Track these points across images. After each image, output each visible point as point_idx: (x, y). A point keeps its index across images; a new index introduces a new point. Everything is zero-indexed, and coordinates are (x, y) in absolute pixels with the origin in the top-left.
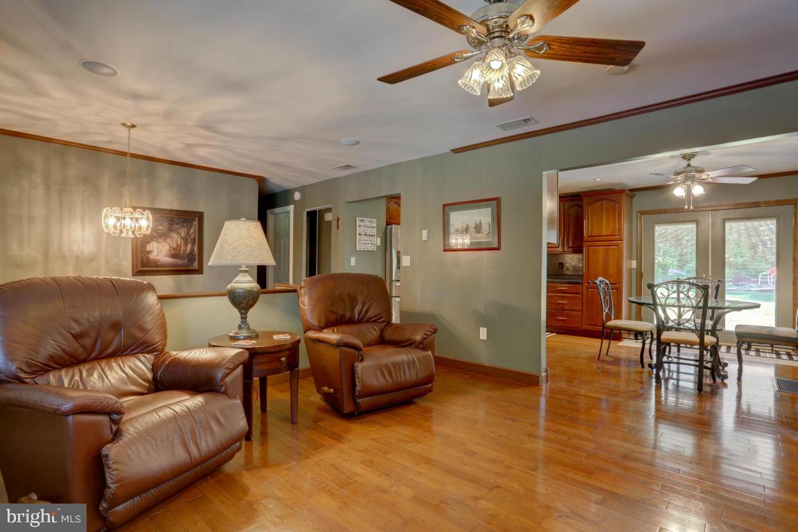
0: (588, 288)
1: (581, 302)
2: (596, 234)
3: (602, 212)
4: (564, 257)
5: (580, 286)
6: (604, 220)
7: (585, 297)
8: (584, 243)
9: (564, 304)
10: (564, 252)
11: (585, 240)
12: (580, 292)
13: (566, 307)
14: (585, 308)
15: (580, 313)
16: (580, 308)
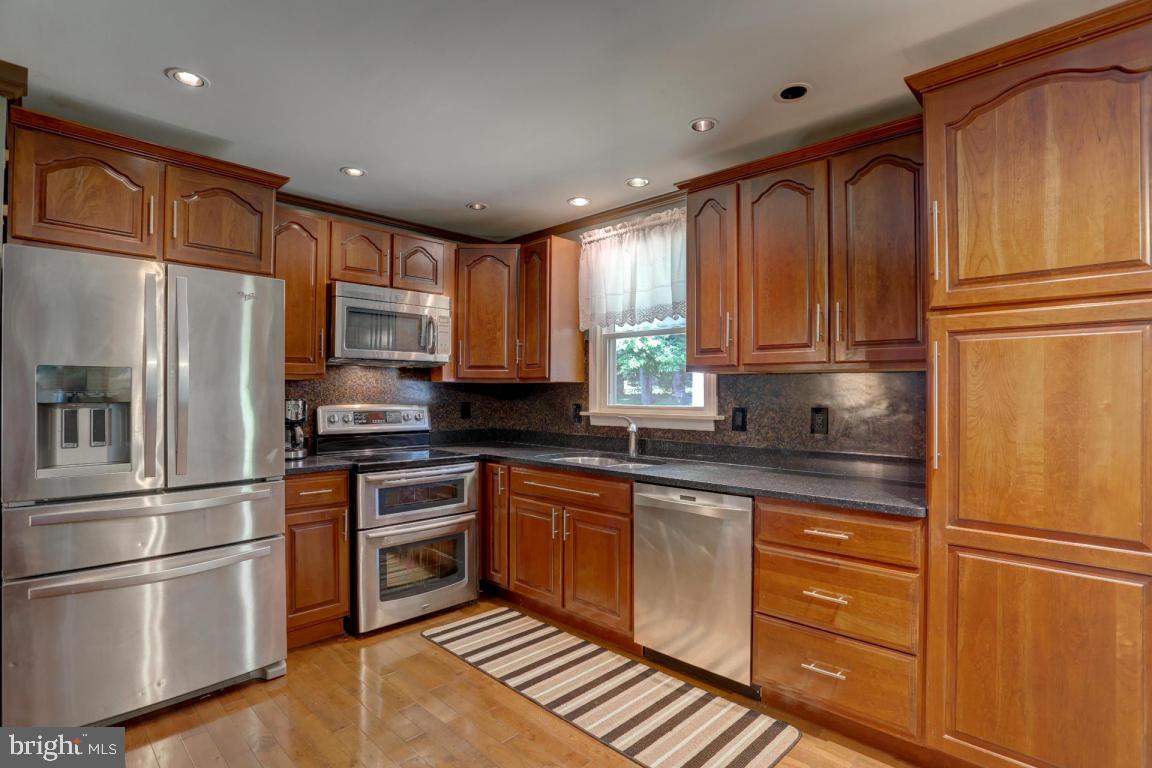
0: (953, 547)
1: (918, 609)
2: (1002, 271)
3: (1038, 148)
4: (831, 383)
5: (915, 530)
6: (1053, 186)
7: (940, 588)
8: (932, 317)
9: (838, 606)
10: (832, 367)
11: (937, 300)
12: (918, 562)
13: (842, 622)
14: (939, 644)
15: (913, 665)
16: (912, 638)
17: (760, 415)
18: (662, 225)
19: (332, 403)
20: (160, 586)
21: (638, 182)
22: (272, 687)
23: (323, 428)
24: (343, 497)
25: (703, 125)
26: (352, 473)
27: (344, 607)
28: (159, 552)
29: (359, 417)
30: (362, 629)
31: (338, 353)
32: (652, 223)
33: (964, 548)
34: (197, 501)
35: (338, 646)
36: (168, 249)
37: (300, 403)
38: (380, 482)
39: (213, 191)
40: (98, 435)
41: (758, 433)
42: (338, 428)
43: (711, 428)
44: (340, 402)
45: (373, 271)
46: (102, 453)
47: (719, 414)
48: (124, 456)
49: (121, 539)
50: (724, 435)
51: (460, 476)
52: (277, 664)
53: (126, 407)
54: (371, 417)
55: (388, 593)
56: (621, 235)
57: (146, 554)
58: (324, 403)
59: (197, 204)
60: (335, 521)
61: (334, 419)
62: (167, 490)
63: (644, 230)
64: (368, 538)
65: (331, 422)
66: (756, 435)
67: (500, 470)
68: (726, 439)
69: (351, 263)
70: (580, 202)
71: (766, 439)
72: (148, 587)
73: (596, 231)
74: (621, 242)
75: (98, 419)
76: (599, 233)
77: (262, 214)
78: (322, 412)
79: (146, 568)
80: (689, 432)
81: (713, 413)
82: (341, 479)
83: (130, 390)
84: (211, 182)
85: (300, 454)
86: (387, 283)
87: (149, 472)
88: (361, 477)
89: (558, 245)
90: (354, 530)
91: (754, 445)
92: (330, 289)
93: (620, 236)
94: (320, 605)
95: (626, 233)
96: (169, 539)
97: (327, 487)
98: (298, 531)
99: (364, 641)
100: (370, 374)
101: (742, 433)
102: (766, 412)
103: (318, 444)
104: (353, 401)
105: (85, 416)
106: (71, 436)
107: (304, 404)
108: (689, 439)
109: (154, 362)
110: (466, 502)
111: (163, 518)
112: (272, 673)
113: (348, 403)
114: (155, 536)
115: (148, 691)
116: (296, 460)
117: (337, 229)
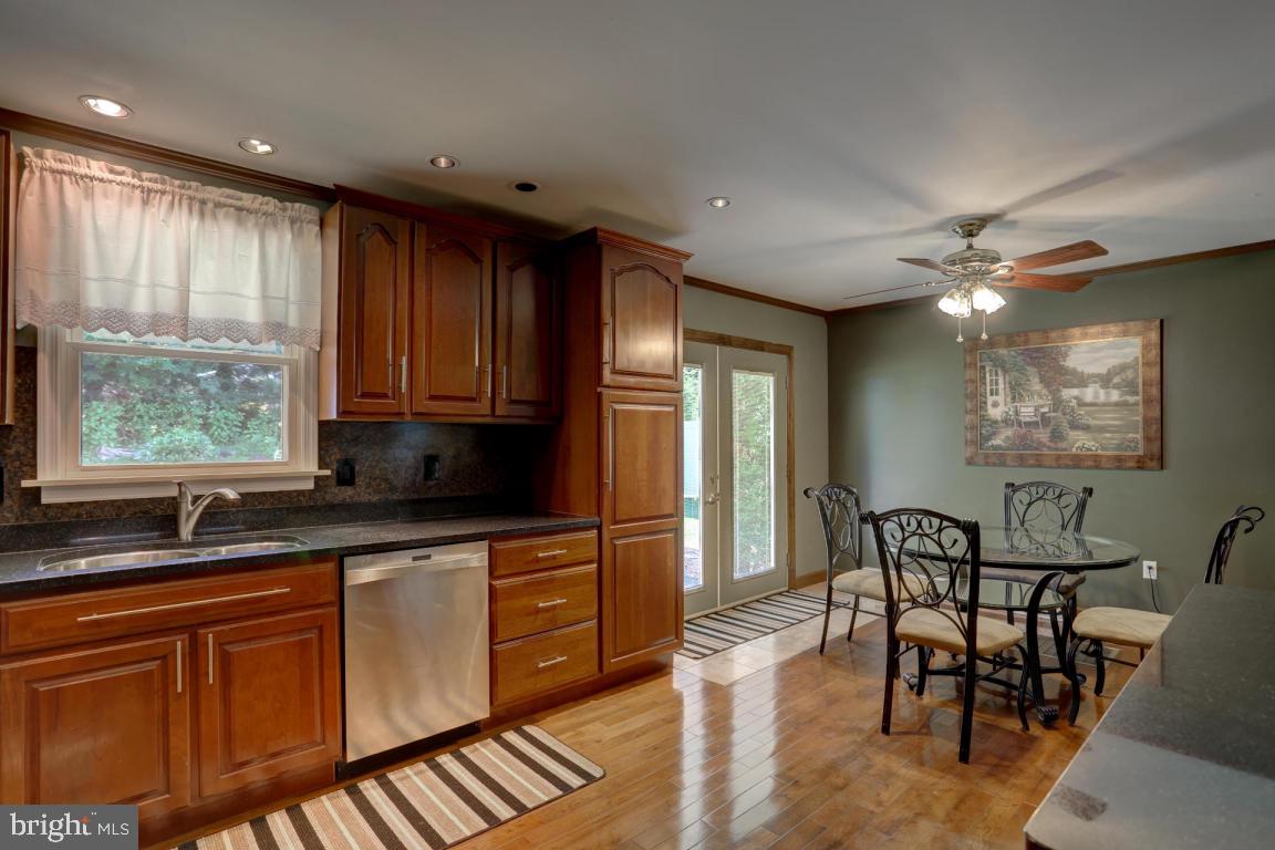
17: (370, 466)
18: (240, 209)
32: (222, 200)
41: (369, 485)
43: (310, 485)
47: (320, 468)
50: (326, 493)
56: (150, 191)
63: (203, 202)
66: (367, 488)
68: (328, 497)
71: (378, 492)
74: (150, 202)
76: (97, 167)
80: (272, 494)
81: (312, 468)
91: (365, 498)
95: (163, 193)
101: (349, 488)
102: (378, 462)
108: (272, 504)
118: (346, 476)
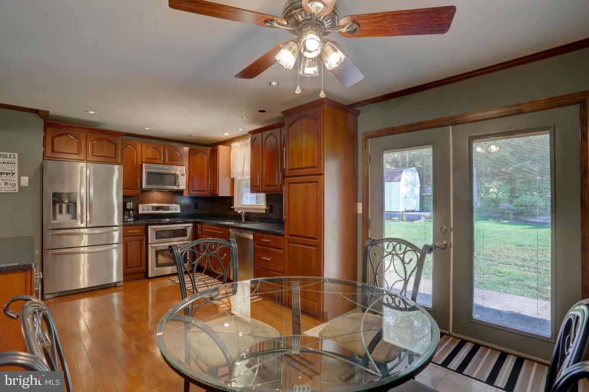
2: (297, 167)
17: (276, 207)
19: (145, 203)
20: (86, 254)
21: (241, 130)
22: (118, 288)
23: (140, 212)
24: (143, 233)
25: (245, 118)
26: (147, 225)
27: (143, 268)
28: (86, 245)
29: (153, 208)
30: (150, 275)
31: (144, 187)
33: (291, 242)
34: (97, 231)
35: (142, 281)
36: (88, 158)
37: (132, 203)
38: (156, 228)
39: (101, 139)
40: (68, 212)
41: (276, 213)
42: (146, 212)
43: (264, 212)
44: (148, 203)
45: (157, 159)
46: (69, 216)
47: (267, 207)
48: (75, 217)
49: (74, 241)
50: (268, 214)
51: (186, 228)
52: (120, 282)
53: (75, 204)
54: (158, 208)
55: (158, 265)
57: (82, 245)
58: (142, 203)
59: (96, 143)
60: (141, 241)
61: (144, 209)
62: (87, 228)
64: (151, 246)
65: (143, 210)
67: (199, 226)
69: (149, 157)
70: (226, 134)
72: (82, 255)
73: (235, 143)
74: (241, 147)
75: (68, 207)
77: (116, 144)
78: (140, 206)
79: (82, 249)
81: (265, 207)
82: (143, 227)
83: (76, 199)
84: (100, 136)
85: (132, 220)
86: (163, 162)
87: (82, 223)
88: (149, 227)
89: (221, 148)
90: (147, 244)
91: (275, 217)
92: (141, 165)
93: (241, 145)
94: (136, 267)
96: (89, 241)
97: (138, 230)
98: (128, 243)
99: (151, 280)
100: (159, 194)
101: (272, 213)
103: (138, 217)
104: (152, 202)
105: (64, 207)
106: (61, 212)
107: (133, 203)
109: (83, 191)
110: (187, 237)
111: (87, 235)
112: (118, 284)
113: (151, 203)
114: (85, 241)
115: (82, 284)
116: (130, 221)
117: (144, 145)
118: (271, 211)
